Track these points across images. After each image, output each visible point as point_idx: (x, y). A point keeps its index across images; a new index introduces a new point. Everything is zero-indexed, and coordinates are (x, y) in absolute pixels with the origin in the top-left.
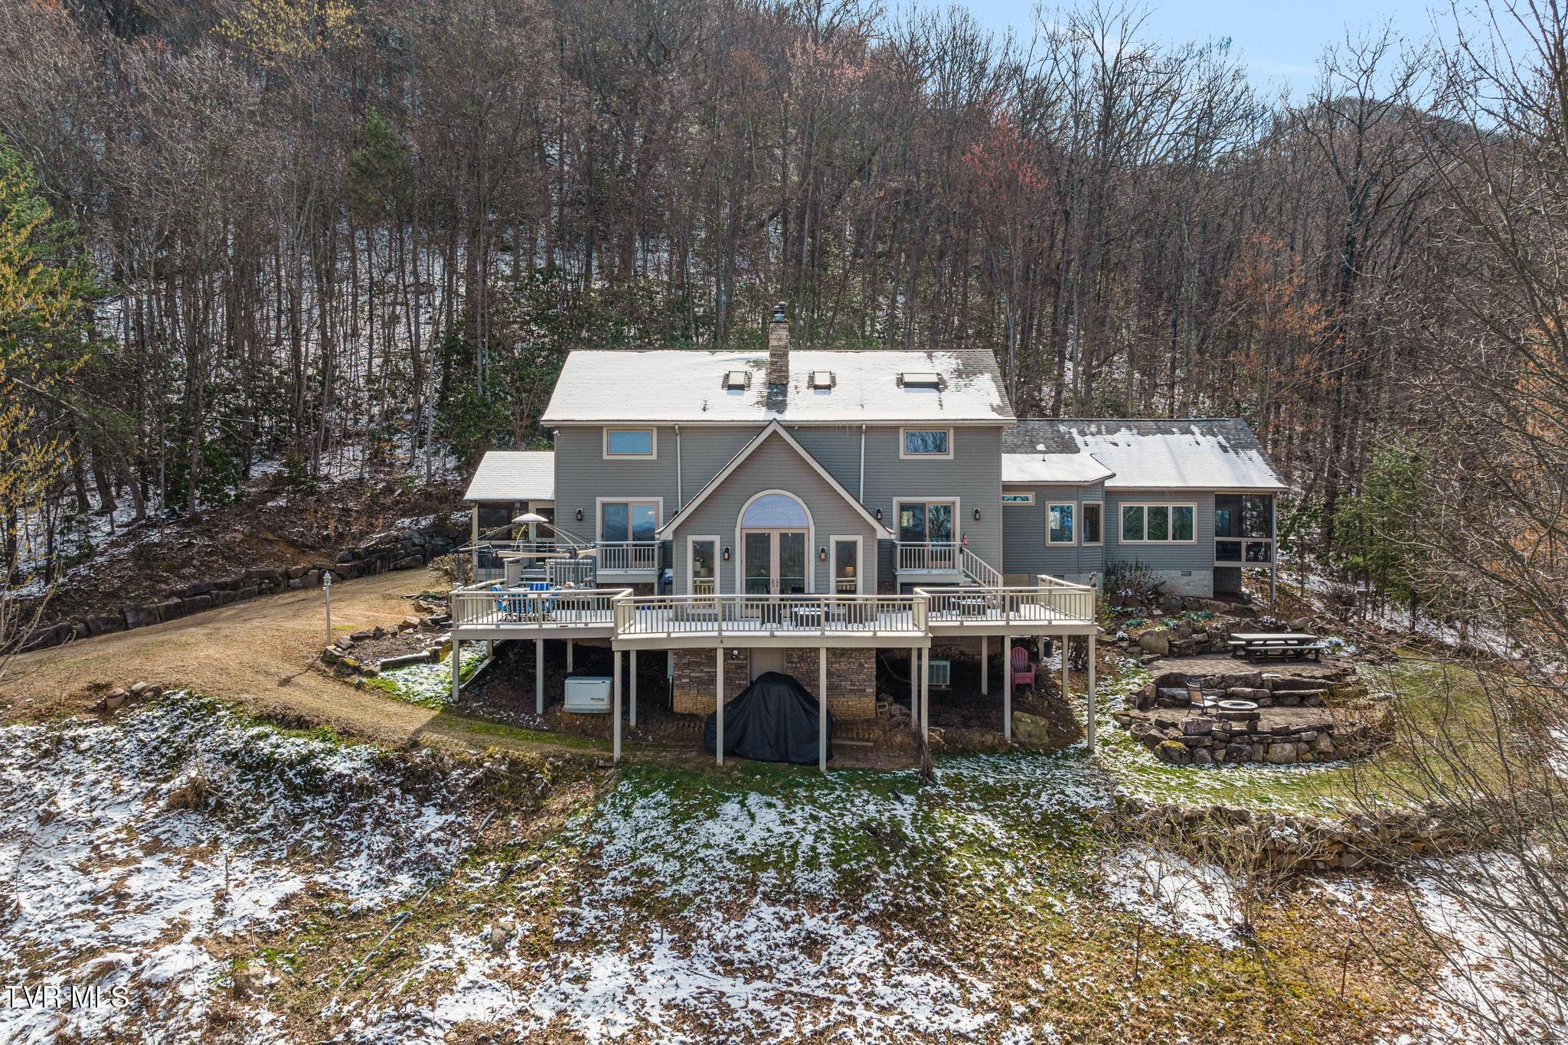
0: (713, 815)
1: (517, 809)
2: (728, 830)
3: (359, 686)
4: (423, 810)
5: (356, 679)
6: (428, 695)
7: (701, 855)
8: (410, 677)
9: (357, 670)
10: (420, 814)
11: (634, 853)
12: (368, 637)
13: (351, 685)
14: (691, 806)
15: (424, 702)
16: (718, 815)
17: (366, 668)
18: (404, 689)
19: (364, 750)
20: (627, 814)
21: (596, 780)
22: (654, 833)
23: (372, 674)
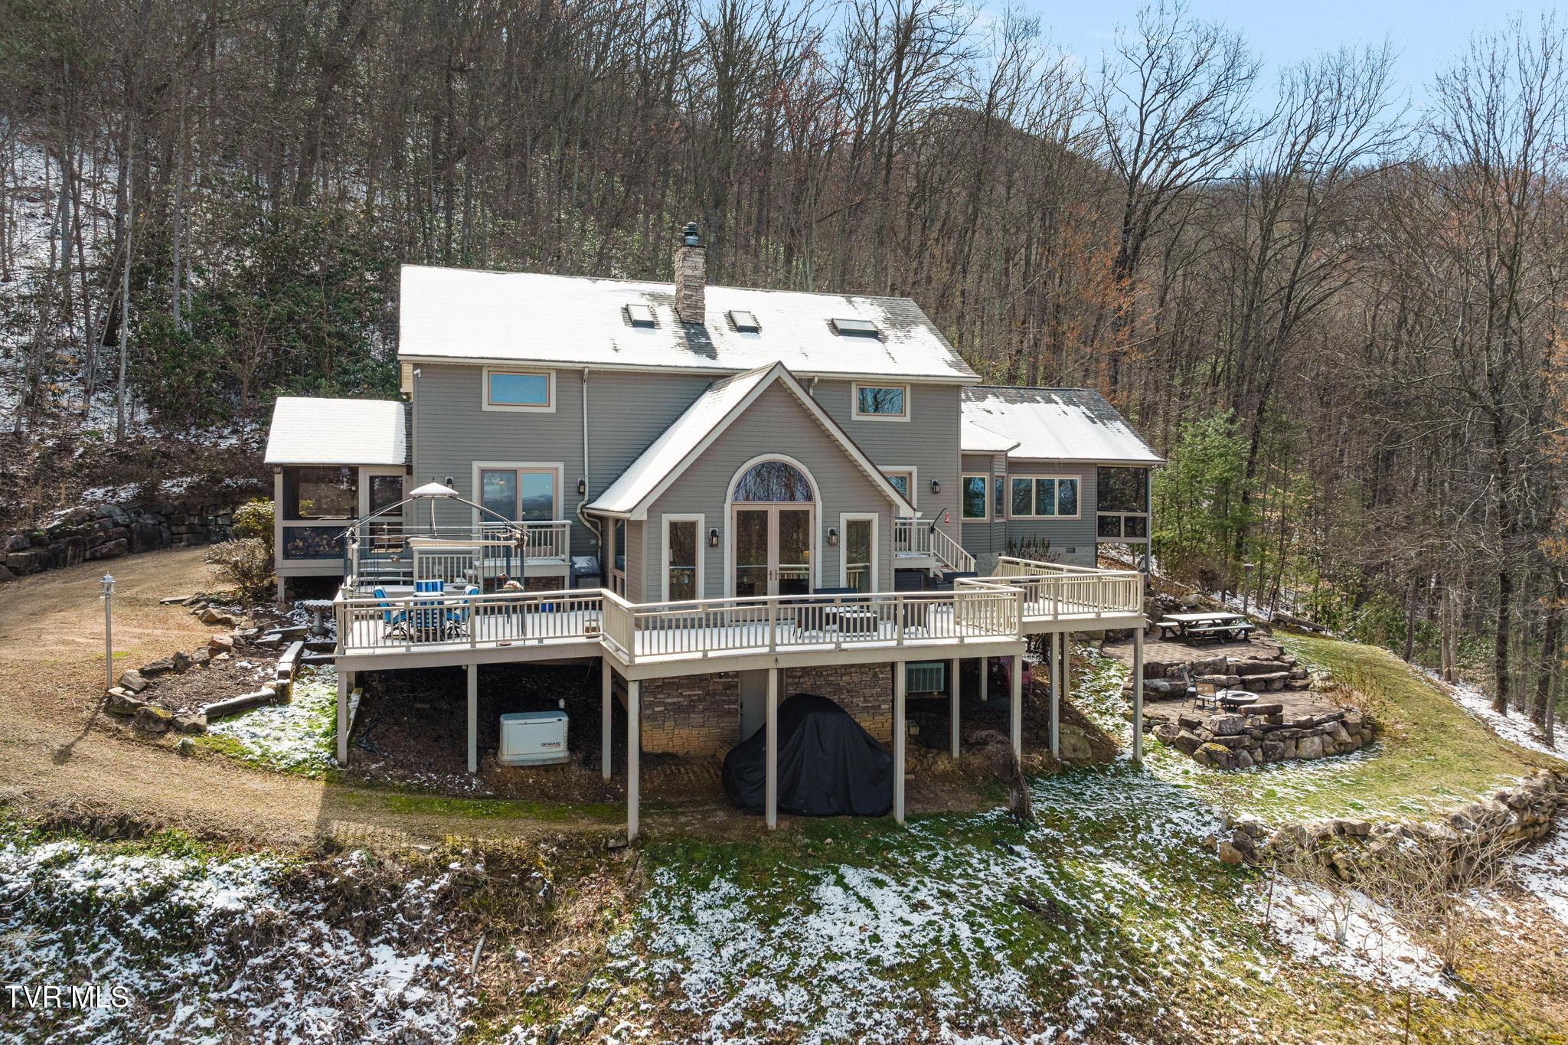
0: (813, 907)
1: (517, 931)
2: (847, 929)
3: (185, 751)
4: (372, 951)
5: (175, 740)
6: (300, 756)
7: (831, 972)
8: (257, 730)
9: (172, 725)
10: (370, 962)
11: (728, 981)
12: (167, 670)
13: (170, 750)
14: (775, 897)
15: (295, 770)
16: (819, 908)
17: (187, 722)
18: (259, 752)
19: (253, 865)
20: (689, 920)
21: (614, 869)
22: (742, 945)
23: (197, 730)
